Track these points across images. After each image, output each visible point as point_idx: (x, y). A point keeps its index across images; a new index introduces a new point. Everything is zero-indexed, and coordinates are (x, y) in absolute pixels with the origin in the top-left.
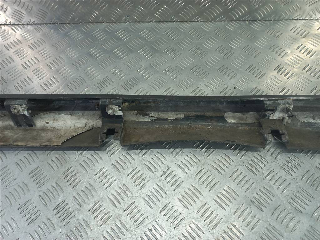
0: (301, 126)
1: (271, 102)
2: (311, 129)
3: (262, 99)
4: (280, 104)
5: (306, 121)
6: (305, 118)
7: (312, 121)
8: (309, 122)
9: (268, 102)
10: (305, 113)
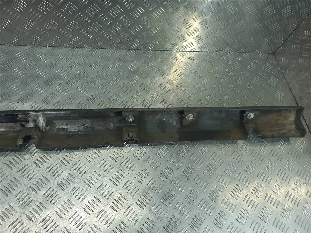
0: (57, 131)
1: (24, 115)
2: (64, 133)
3: (16, 113)
4: (30, 117)
5: (61, 128)
6: (61, 125)
7: (65, 127)
8: (62, 128)
9: (20, 116)
10: (63, 121)
